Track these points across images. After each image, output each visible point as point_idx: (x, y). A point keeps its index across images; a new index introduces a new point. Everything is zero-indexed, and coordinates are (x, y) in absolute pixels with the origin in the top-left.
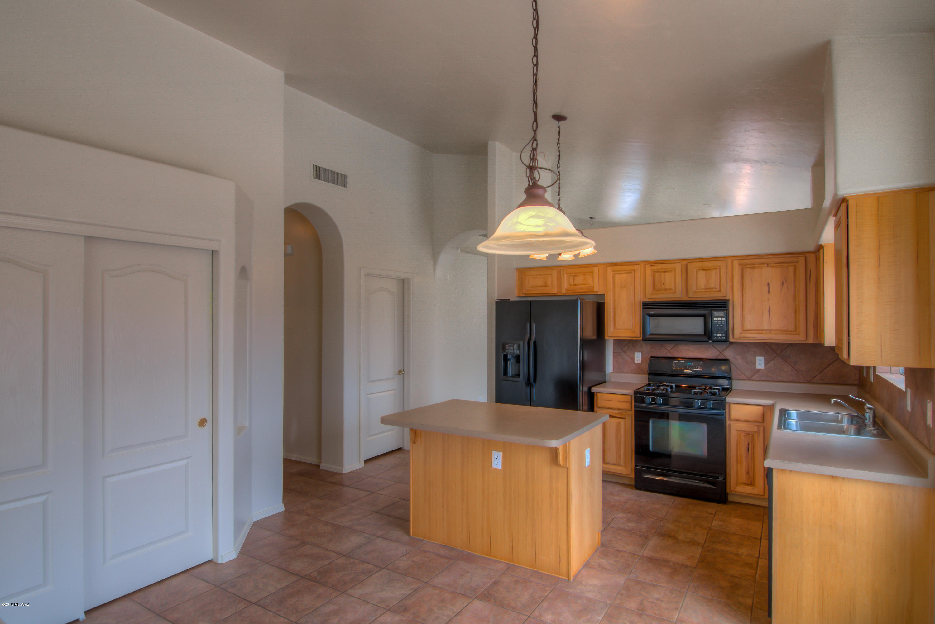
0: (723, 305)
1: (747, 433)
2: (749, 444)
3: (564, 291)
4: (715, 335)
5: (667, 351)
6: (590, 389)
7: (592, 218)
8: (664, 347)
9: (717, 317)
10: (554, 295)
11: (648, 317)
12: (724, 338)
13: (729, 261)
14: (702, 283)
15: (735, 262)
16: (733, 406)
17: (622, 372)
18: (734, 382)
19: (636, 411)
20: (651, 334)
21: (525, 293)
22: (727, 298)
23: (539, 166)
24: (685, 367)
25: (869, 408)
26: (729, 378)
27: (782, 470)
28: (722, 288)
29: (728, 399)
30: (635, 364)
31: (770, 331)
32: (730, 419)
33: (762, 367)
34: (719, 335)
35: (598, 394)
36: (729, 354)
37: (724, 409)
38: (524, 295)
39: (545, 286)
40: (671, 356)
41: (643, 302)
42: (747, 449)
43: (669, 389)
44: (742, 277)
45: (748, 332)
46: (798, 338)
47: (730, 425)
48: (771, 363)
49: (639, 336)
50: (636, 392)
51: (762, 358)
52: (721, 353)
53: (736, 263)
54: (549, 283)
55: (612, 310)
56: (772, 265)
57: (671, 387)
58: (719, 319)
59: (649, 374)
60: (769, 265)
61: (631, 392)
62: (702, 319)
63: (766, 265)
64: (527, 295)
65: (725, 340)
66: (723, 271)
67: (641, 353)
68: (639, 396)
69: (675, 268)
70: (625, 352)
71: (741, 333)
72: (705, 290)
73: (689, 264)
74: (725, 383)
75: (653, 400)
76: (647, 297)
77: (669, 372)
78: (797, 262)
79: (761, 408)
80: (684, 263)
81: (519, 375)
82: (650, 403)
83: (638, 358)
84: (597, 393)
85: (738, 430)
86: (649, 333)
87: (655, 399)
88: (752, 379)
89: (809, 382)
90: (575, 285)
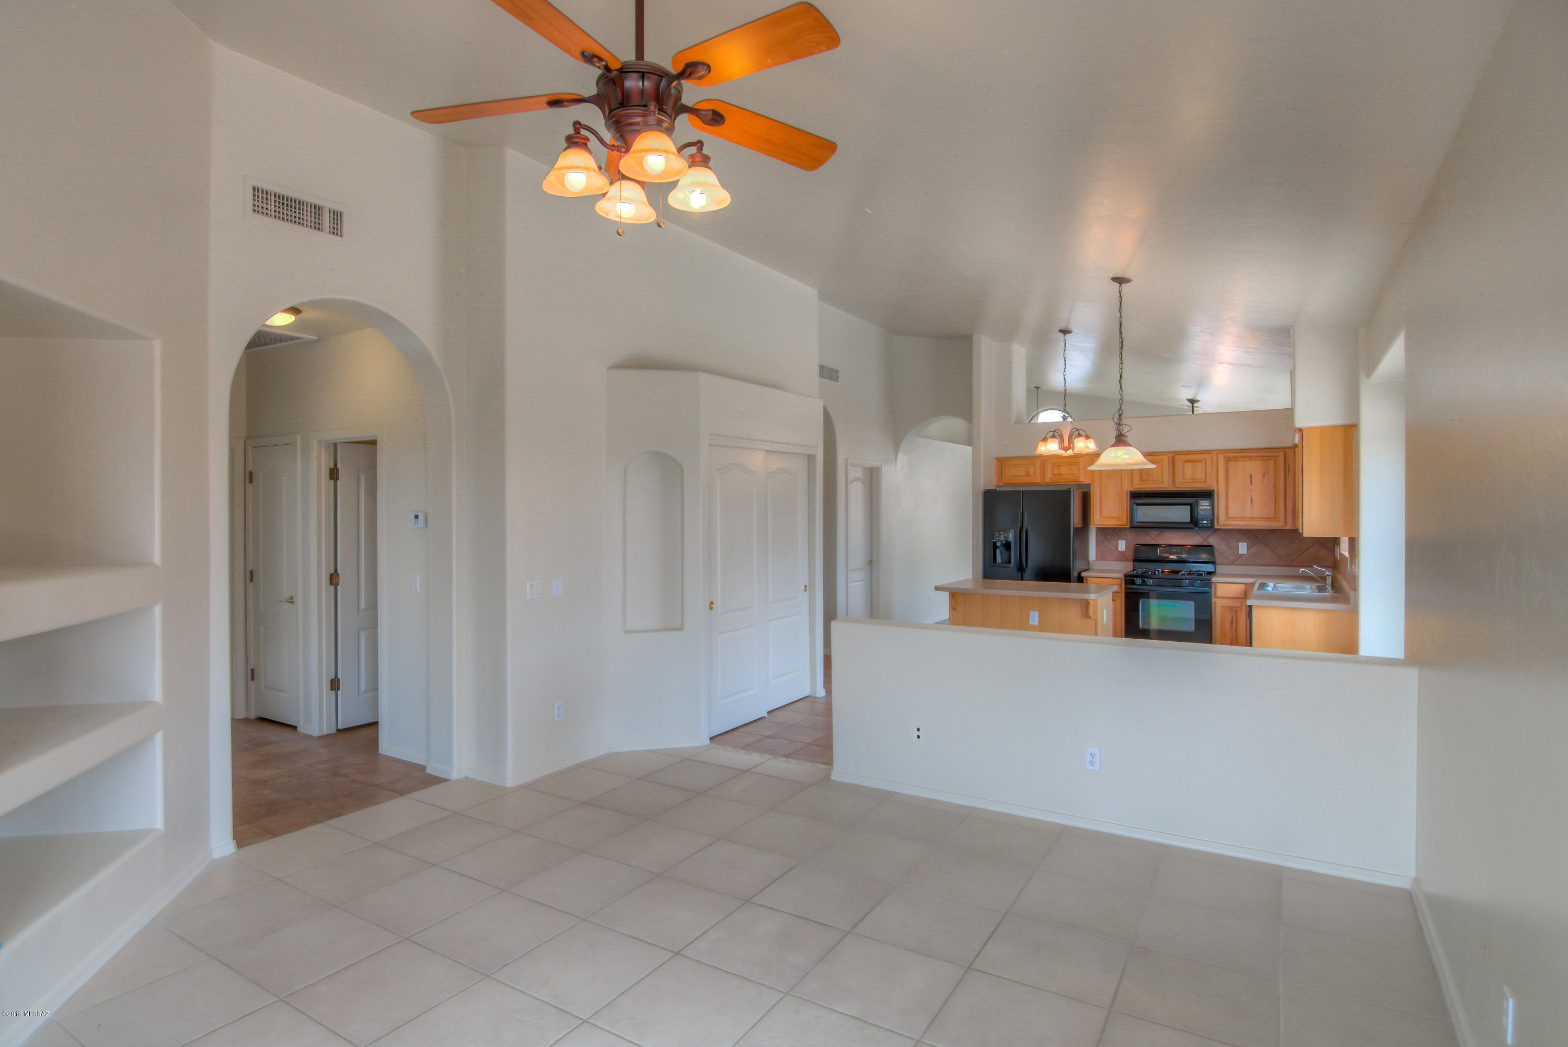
0: (1208, 495)
1: (1231, 609)
2: (1232, 619)
3: (1047, 480)
4: (1201, 522)
5: (1151, 539)
6: (1079, 573)
7: (1037, 388)
8: (1149, 535)
9: (1202, 506)
10: (1036, 484)
11: (1135, 506)
12: (1209, 525)
13: (1214, 454)
14: (1188, 475)
15: (1219, 455)
16: (1218, 585)
17: (1106, 560)
18: (1218, 567)
19: (1126, 593)
20: (1138, 522)
21: (1005, 482)
22: (1212, 489)
23: (1124, 423)
24: (1171, 554)
25: (1328, 575)
26: (1214, 563)
27: (1258, 607)
28: (1207, 479)
29: (1214, 579)
30: (1120, 551)
31: (1252, 519)
32: (1216, 597)
33: (1245, 552)
34: (1205, 522)
35: (1089, 579)
36: (1213, 540)
37: (1210, 588)
38: (1003, 485)
39: (1028, 475)
40: (1156, 543)
41: (1130, 491)
42: (1231, 623)
43: (1157, 572)
44: (1227, 469)
45: (1232, 519)
46: (1278, 525)
47: (1215, 602)
48: (1253, 548)
49: (1126, 524)
50: (1125, 576)
51: (1245, 544)
52: (1205, 540)
53: (1221, 456)
54: (1032, 472)
55: (1098, 500)
56: (1254, 459)
57: (1159, 571)
58: (1205, 507)
59: (1134, 560)
60: (1252, 458)
61: (1121, 575)
62: (1189, 507)
63: (1249, 459)
64: (1006, 484)
65: (1211, 527)
66: (1208, 463)
67: (1124, 541)
68: (1129, 579)
69: (1162, 460)
70: (1108, 541)
71: (1225, 521)
72: (1191, 481)
73: (1176, 456)
74: (1209, 567)
75: (1144, 581)
76: (1134, 487)
77: (1154, 558)
78: (1277, 456)
79: (1244, 586)
80: (1170, 455)
81: (1009, 562)
82: (1141, 585)
83: (1122, 545)
84: (1086, 577)
85: (1222, 606)
86: (1136, 522)
87: (1145, 581)
88: (1235, 563)
89: (1289, 566)
90: (1059, 475)
